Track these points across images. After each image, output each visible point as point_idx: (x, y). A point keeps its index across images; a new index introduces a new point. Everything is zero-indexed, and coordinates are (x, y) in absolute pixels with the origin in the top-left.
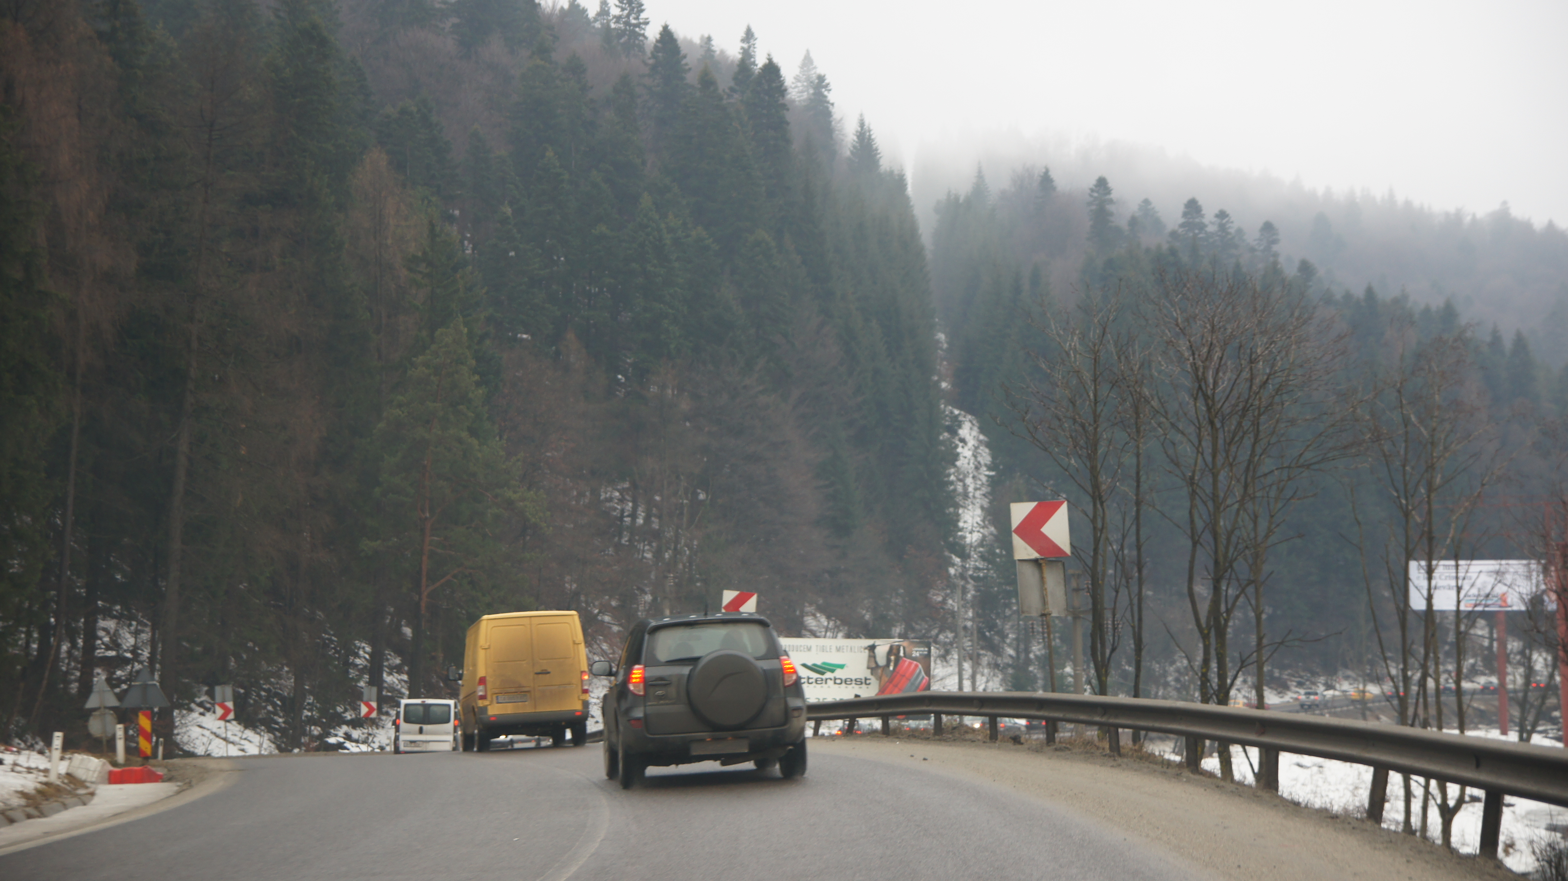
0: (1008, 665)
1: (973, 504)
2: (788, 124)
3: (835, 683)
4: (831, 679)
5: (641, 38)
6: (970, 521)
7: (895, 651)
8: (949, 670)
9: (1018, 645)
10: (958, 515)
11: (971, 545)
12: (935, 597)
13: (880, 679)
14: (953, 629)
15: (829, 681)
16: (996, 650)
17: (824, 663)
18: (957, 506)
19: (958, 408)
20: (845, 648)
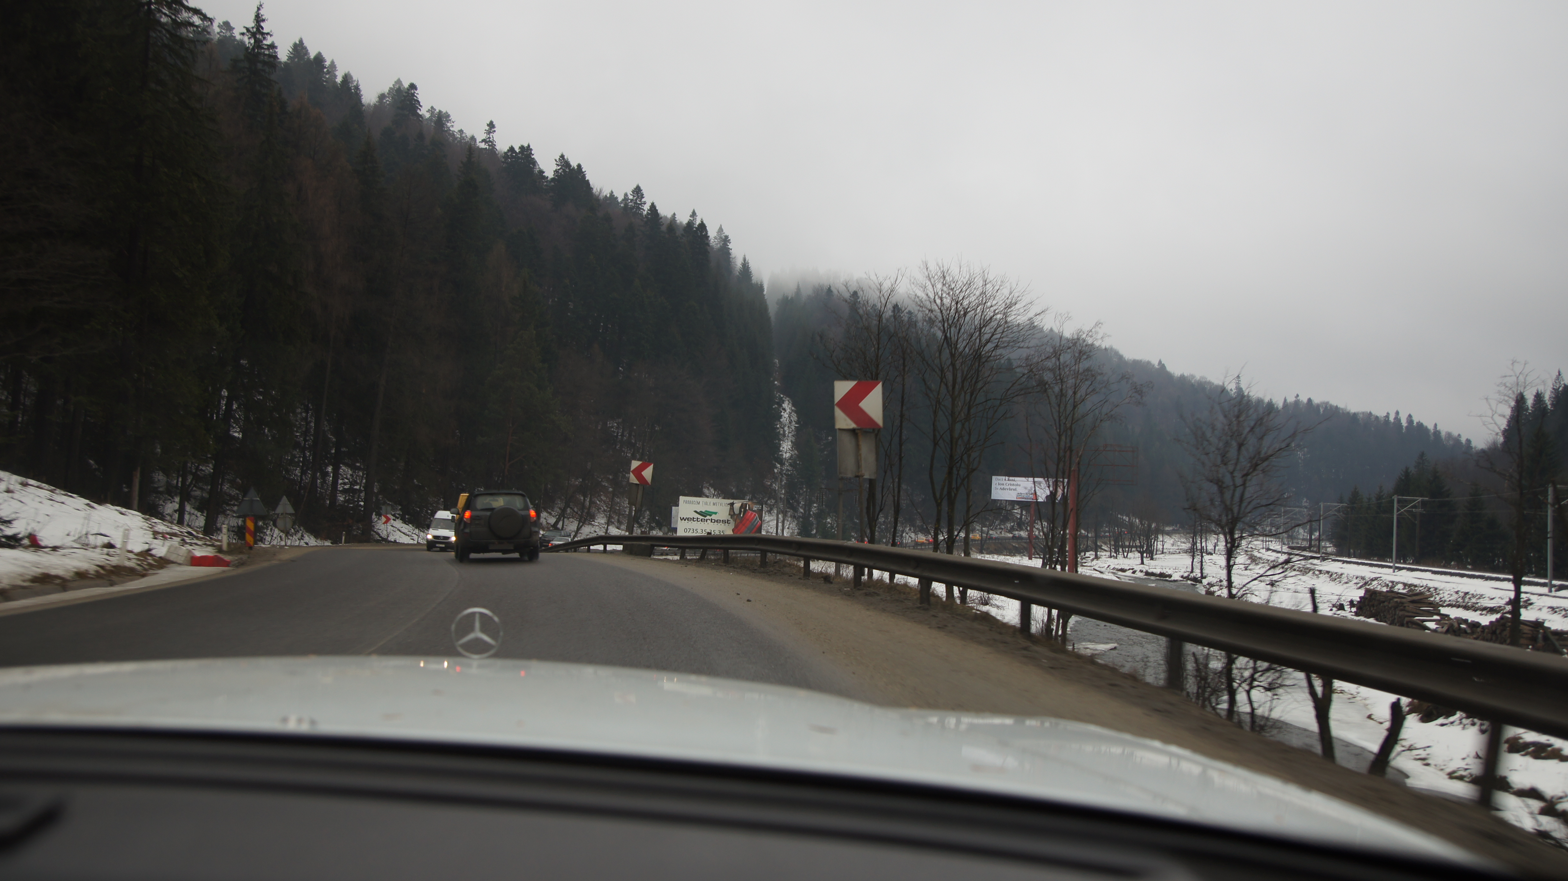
0: (800, 519)
1: (787, 439)
2: (709, 252)
3: (711, 522)
4: (709, 520)
5: (642, 210)
6: (786, 447)
7: (744, 506)
8: (772, 518)
9: (805, 507)
10: (780, 444)
11: (785, 459)
12: (766, 482)
13: (735, 521)
14: (775, 499)
15: (708, 520)
16: (795, 510)
17: (706, 511)
18: (780, 440)
19: (782, 394)
20: (718, 503)
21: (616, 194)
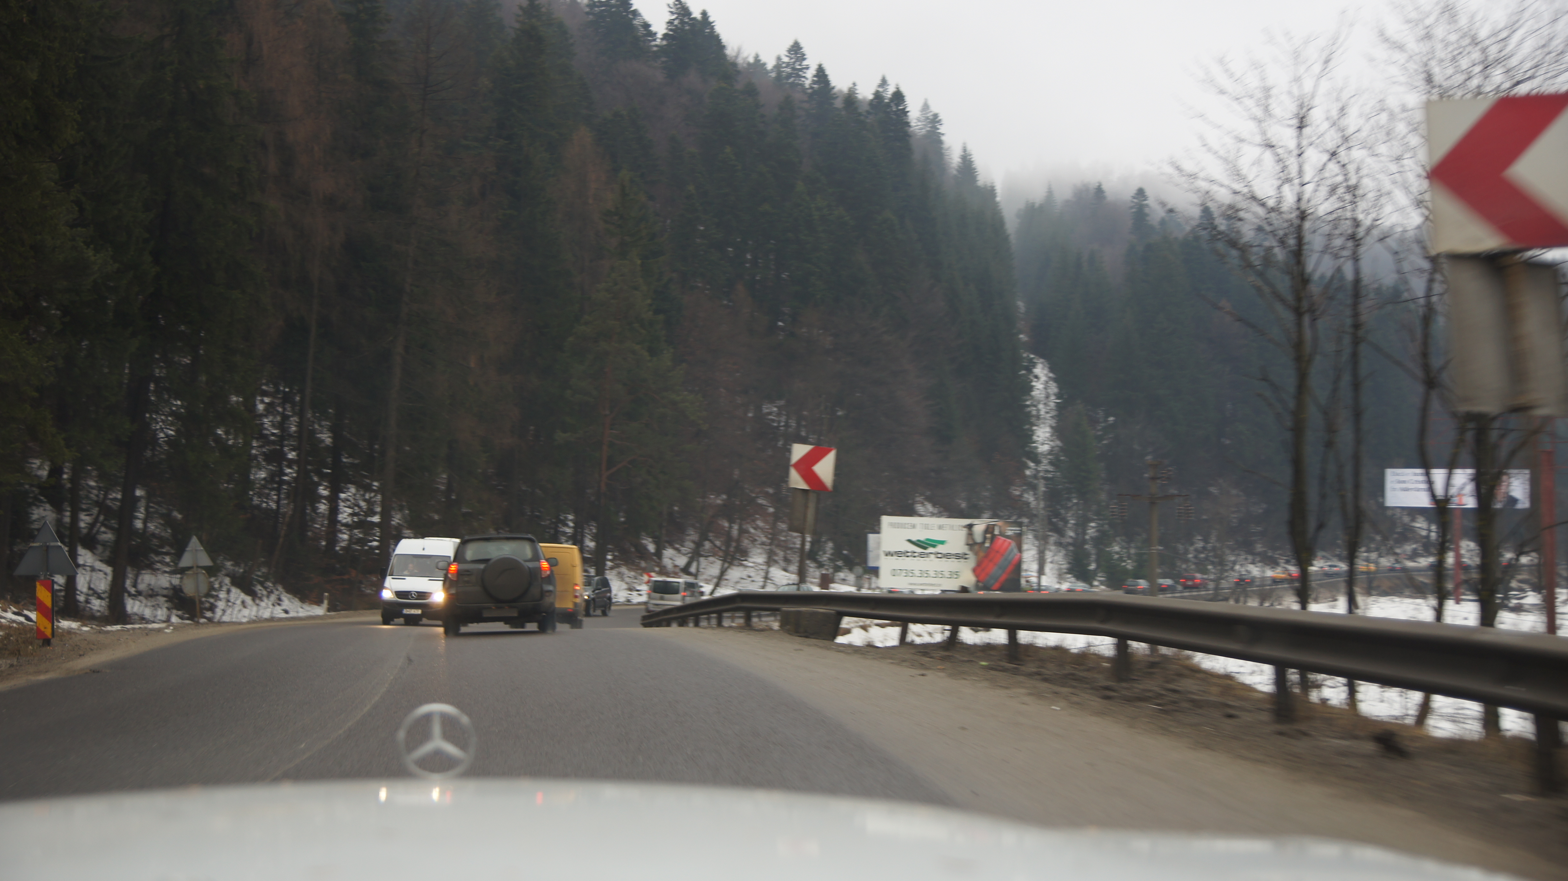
0: (1069, 544)
1: (1044, 423)
2: (910, 137)
3: (937, 557)
4: (933, 554)
5: (803, 79)
6: (1042, 436)
7: (990, 530)
9: (1077, 529)
10: (1033, 431)
11: (1041, 454)
12: (1014, 492)
13: (976, 554)
16: (1060, 532)
17: (928, 539)
18: (1032, 425)
19: (1033, 354)
20: (944, 527)
21: (763, 58)
